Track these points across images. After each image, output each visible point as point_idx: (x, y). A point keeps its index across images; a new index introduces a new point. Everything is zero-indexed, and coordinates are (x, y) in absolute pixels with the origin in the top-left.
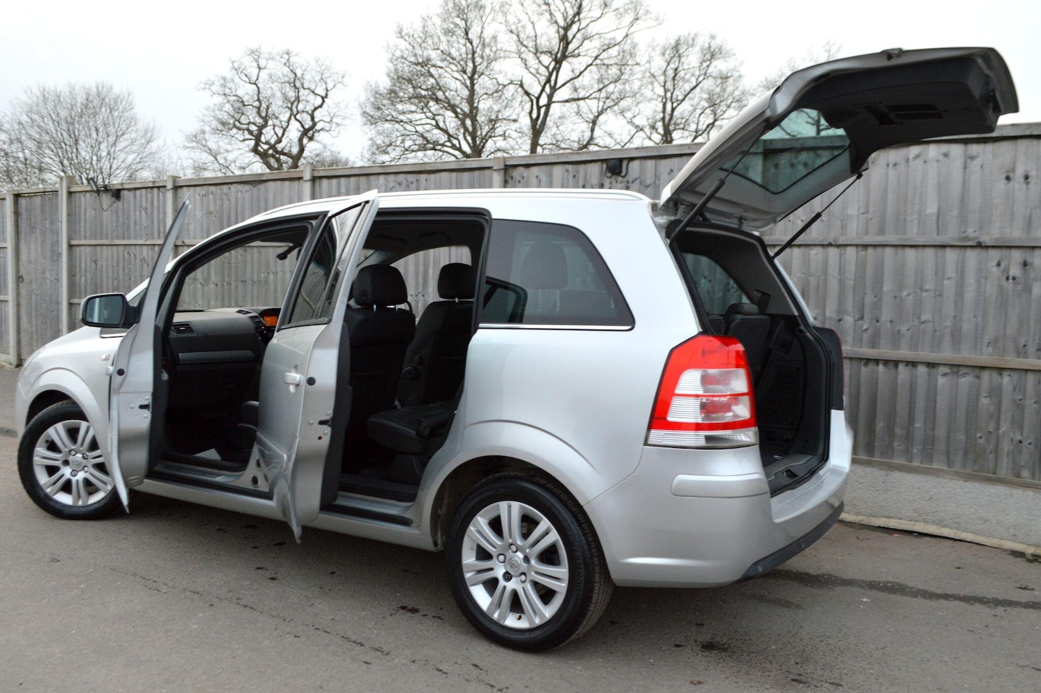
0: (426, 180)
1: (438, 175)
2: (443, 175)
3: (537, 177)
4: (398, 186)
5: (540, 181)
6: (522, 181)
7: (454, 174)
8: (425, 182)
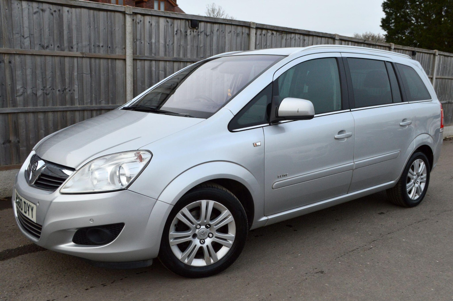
0: (68, 11)
1: (78, 10)
2: (83, 10)
3: (149, 22)
4: (41, 12)
5: (151, 25)
6: (140, 23)
7: (92, 11)
8: (67, 13)
